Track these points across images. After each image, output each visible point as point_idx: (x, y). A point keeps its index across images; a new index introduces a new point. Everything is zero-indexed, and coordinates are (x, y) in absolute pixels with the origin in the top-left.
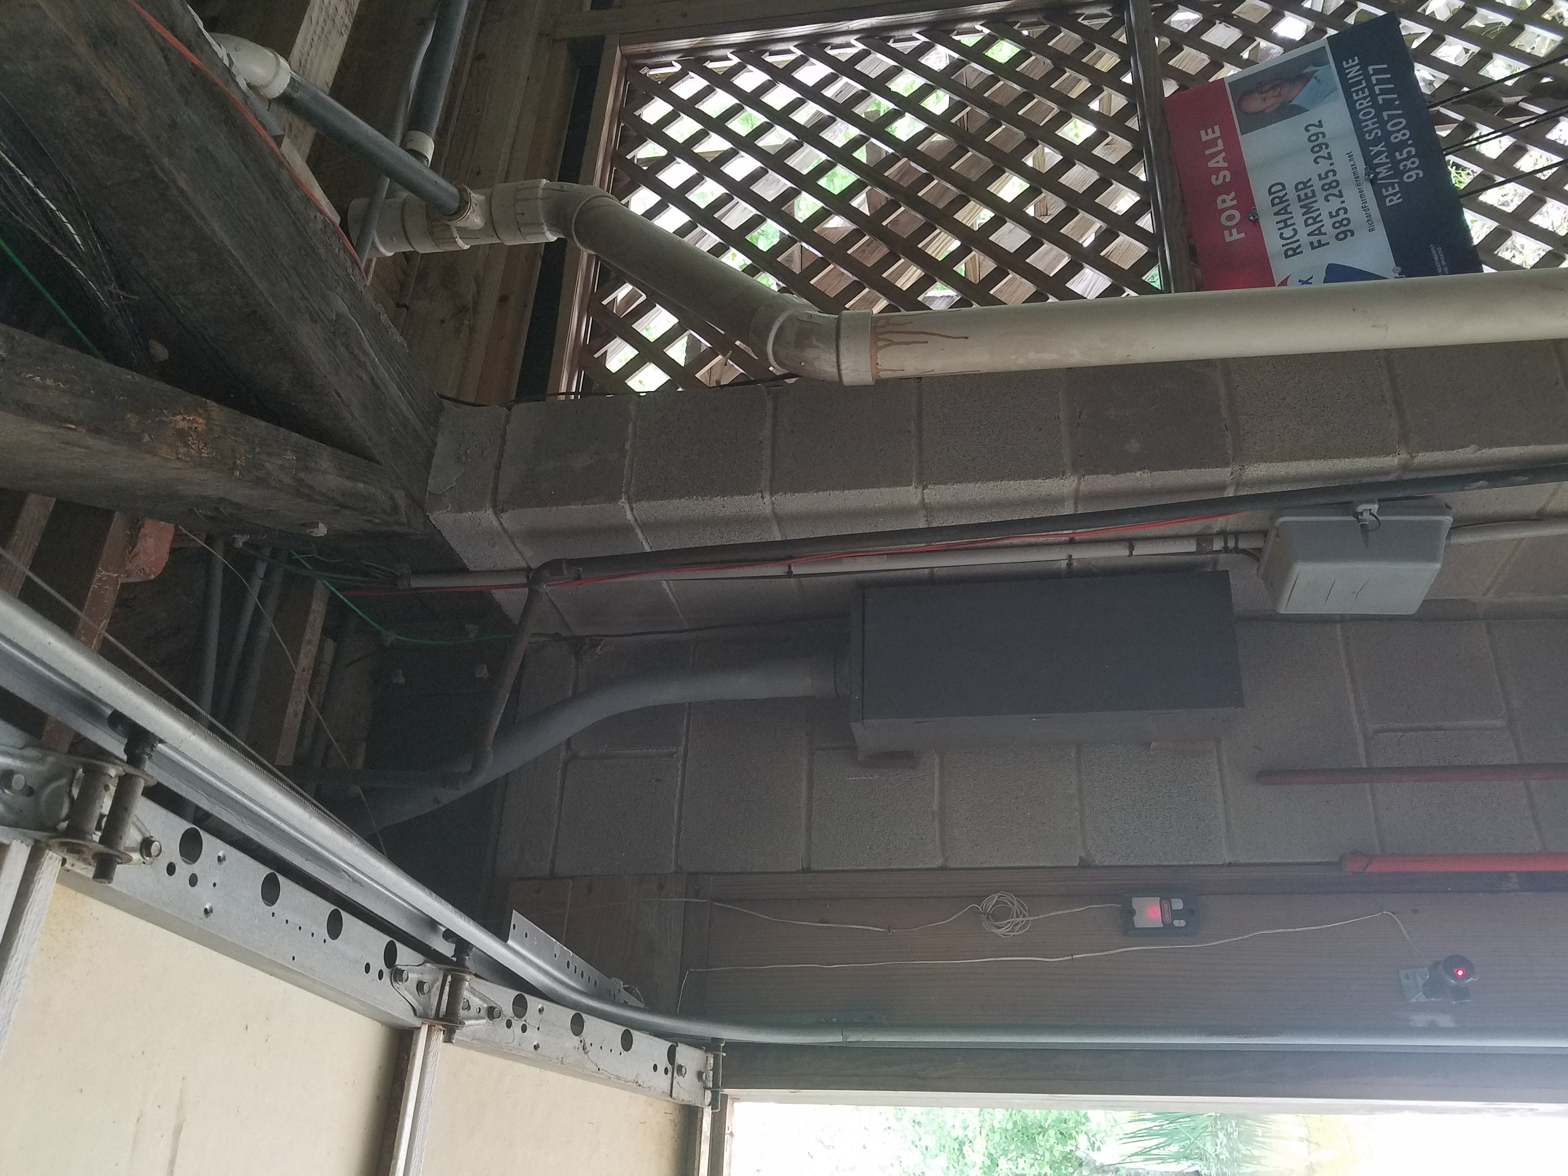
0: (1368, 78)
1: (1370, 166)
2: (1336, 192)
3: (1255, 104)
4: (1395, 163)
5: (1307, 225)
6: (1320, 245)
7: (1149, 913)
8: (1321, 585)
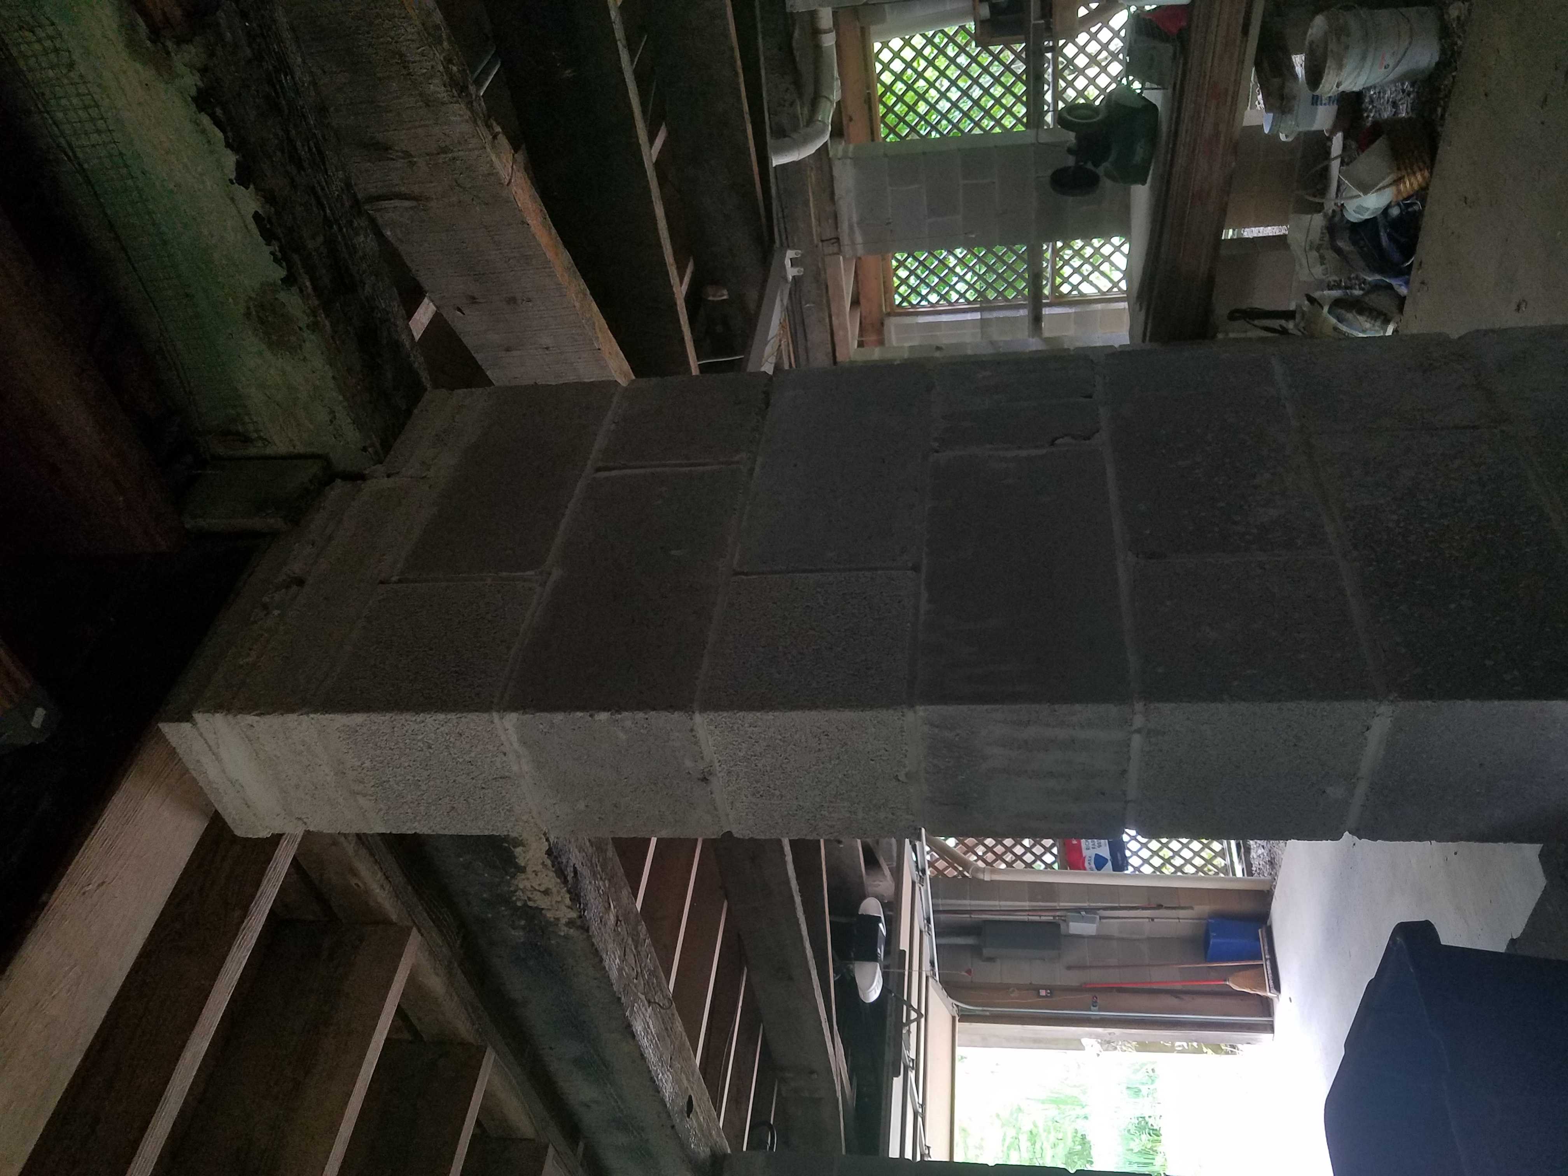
7: (1043, 993)
8: (1076, 927)
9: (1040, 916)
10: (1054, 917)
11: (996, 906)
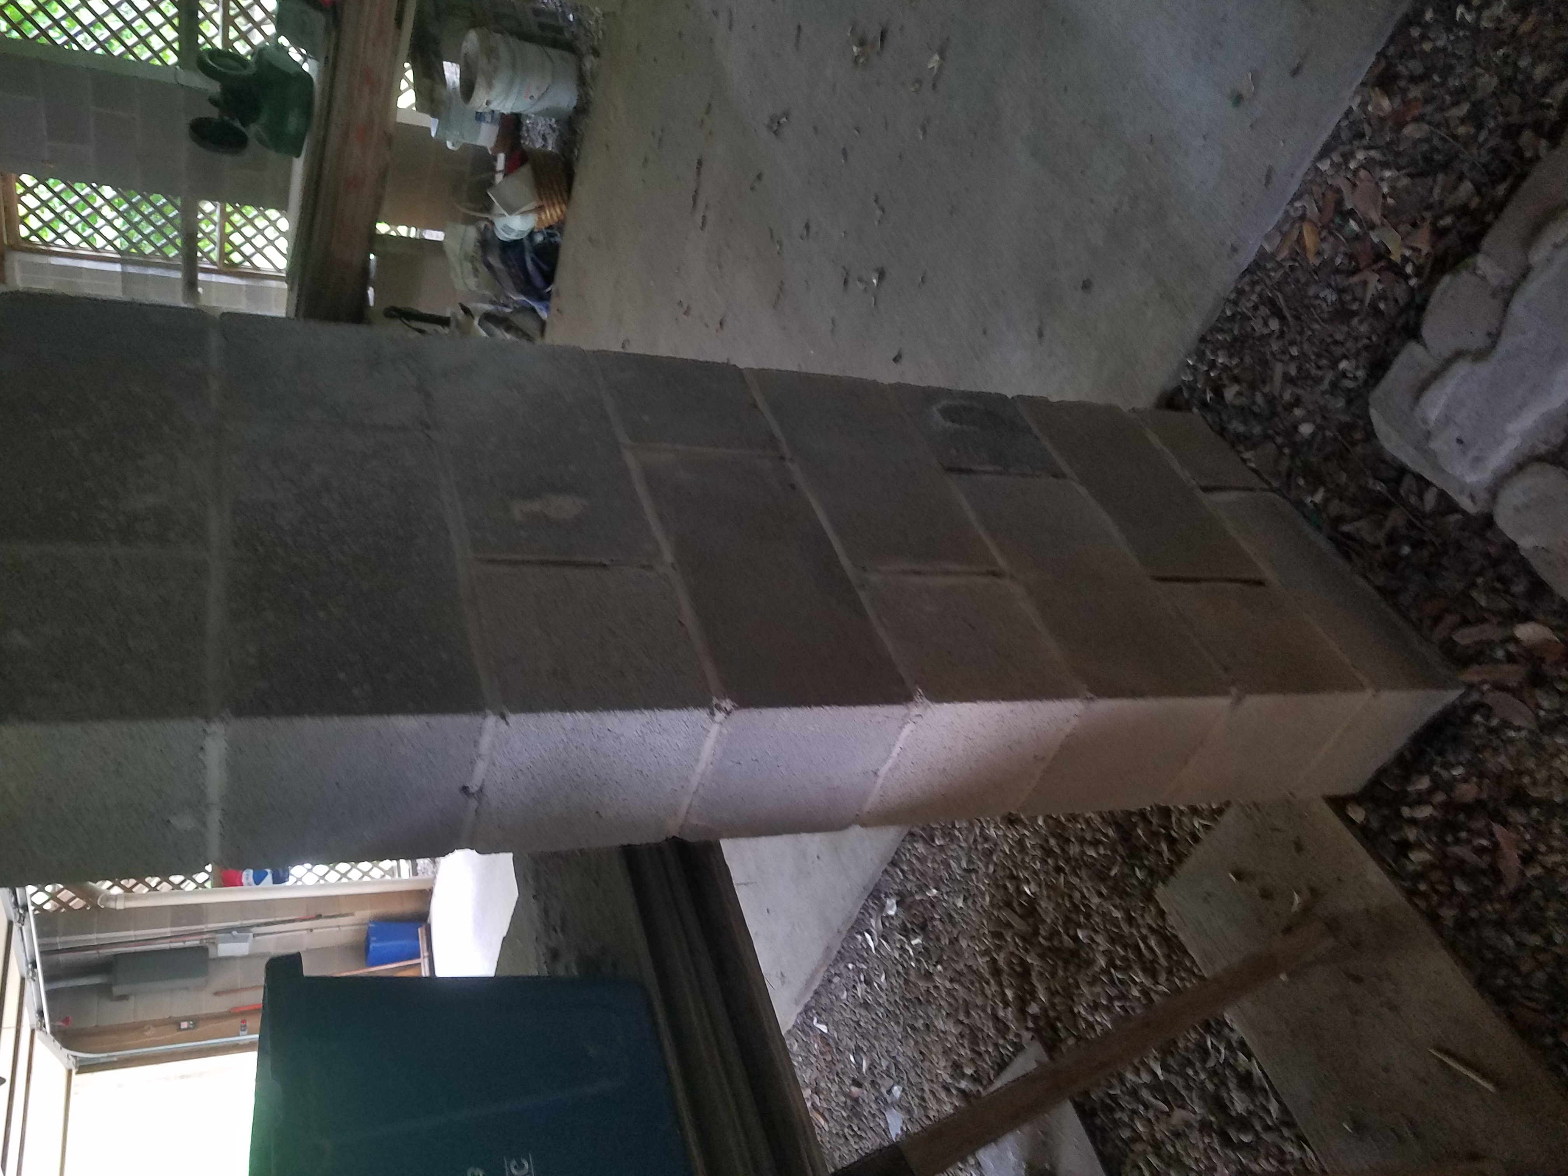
7: (184, 1025)
8: (225, 949)
9: (184, 942)
10: (201, 940)
11: (131, 936)
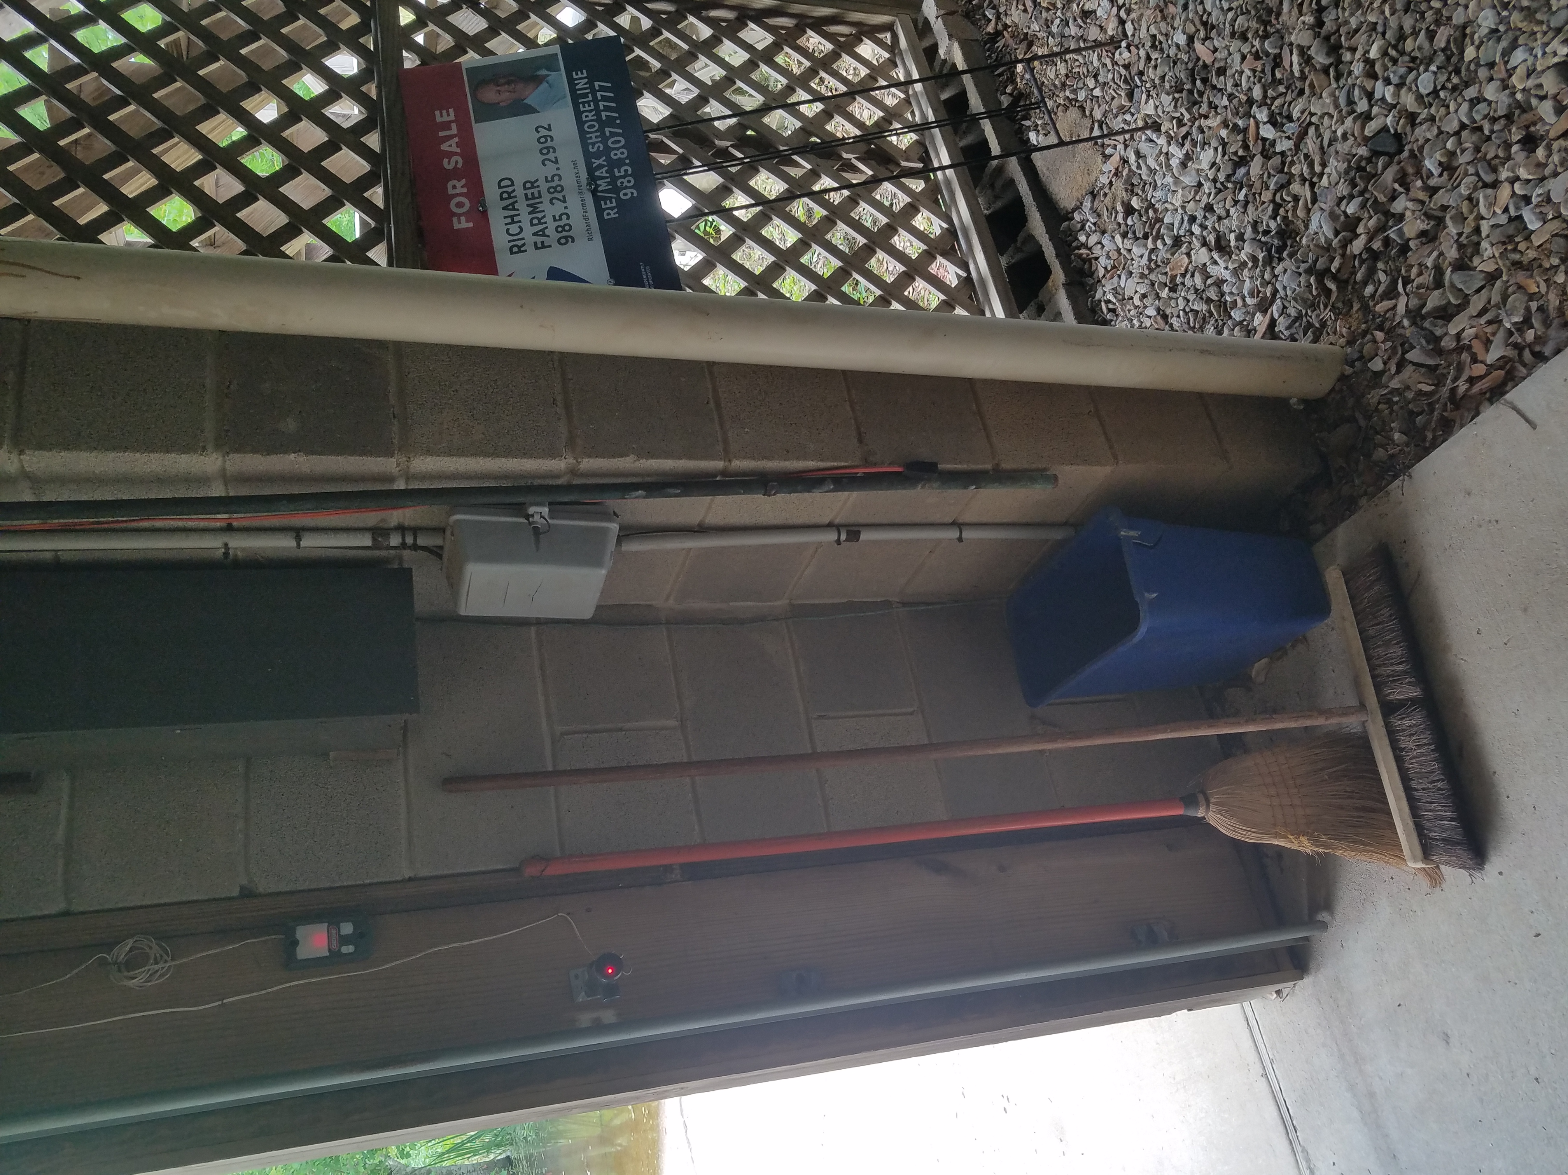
0: (594, 92)
1: (592, 178)
2: (560, 196)
3: (490, 95)
4: (614, 179)
5: (532, 225)
6: (543, 246)
8: (492, 584)
